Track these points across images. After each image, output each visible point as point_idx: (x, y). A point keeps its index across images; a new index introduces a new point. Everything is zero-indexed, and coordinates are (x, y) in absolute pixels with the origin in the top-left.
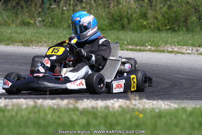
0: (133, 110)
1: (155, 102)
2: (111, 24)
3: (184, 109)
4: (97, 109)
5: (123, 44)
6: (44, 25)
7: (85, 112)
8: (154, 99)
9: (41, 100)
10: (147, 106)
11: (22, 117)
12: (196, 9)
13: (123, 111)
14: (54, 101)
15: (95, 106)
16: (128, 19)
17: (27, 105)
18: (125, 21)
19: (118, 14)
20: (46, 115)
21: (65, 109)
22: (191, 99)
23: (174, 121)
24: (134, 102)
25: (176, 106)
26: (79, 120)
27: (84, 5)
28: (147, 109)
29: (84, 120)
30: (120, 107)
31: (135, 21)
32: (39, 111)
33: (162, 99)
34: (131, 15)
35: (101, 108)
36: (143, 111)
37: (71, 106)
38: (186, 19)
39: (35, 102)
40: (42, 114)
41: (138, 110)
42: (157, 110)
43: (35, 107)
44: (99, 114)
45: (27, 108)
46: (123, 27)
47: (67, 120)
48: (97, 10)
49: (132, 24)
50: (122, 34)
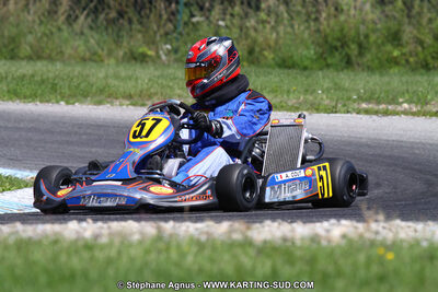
0: (373, 244)
1: (420, 226)
2: (321, 56)
4: (293, 243)
5: (349, 99)
6: (177, 61)
7: (266, 249)
8: (417, 219)
9: (171, 223)
10: (402, 235)
11: (132, 260)
13: (351, 246)
14: (199, 225)
15: (289, 235)
16: (360, 46)
17: (142, 233)
18: (353, 49)
19: (338, 34)
20: (183, 255)
21: (223, 243)
24: (374, 226)
26: (254, 266)
27: (263, 15)
28: (402, 241)
29: (265, 267)
30: (344, 236)
31: (374, 50)
32: (168, 248)
33: (435, 219)
34: (367, 36)
35: (302, 239)
36: (394, 246)
37: (237, 236)
39: (159, 229)
40: (174, 255)
41: (384, 244)
42: (425, 244)
43: (159, 237)
44: (298, 253)
45: (141, 242)
46: (348, 63)
47: (229, 269)
48: (292, 26)
49: (368, 56)
50: (346, 79)
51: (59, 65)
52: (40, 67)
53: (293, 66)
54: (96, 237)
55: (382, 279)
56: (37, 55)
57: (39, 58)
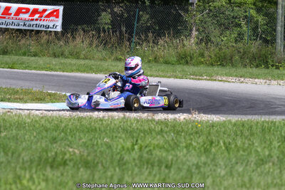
0: (194, 121)
1: (209, 116)
2: (178, 60)
3: (230, 121)
4: (168, 120)
5: (187, 74)
7: (159, 122)
8: (208, 114)
9: (128, 113)
10: (203, 119)
11: (115, 125)
12: (238, 51)
13: (187, 122)
14: (137, 114)
15: (167, 118)
16: (191, 57)
17: (118, 116)
18: (189, 58)
19: (184, 53)
20: (132, 124)
21: (145, 120)
22: (235, 114)
23: (223, 130)
24: (194, 116)
25: (224, 119)
26: (155, 128)
27: (159, 47)
28: (203, 121)
29: (158, 128)
30: (184, 119)
31: (195, 59)
32: (127, 122)
33: (214, 114)
34: (193, 54)
35: (171, 119)
36: (201, 122)
37: (150, 118)
38: (232, 58)
39: (124, 115)
40: (129, 123)
41: (197, 121)
42: (211, 122)
43: (124, 118)
44: (170, 124)
45: (118, 119)
46: (187, 63)
47: (146, 128)
48: (169, 50)
49: (194, 61)
50: (186, 68)
51: (93, 61)
52: (87, 61)
53: (169, 63)
54: (104, 117)
55: (197, 133)
56: (86, 58)
57: (87, 59)
